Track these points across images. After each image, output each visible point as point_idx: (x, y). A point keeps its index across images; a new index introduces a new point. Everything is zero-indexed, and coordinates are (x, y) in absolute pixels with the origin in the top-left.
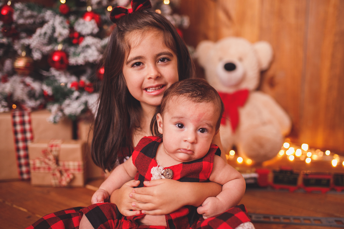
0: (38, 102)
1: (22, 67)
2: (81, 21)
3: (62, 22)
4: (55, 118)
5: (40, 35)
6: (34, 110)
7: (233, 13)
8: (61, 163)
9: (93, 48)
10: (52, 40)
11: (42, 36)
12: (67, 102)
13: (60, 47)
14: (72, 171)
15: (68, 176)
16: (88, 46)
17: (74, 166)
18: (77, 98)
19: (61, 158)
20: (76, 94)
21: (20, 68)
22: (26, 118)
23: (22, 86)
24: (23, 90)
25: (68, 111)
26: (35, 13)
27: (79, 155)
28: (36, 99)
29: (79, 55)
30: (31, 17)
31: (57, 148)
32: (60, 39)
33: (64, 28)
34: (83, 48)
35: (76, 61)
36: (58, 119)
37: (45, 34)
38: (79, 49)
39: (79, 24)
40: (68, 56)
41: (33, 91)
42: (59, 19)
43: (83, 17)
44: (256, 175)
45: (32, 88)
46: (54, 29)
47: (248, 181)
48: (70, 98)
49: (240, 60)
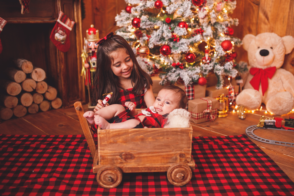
0: (151, 72)
1: (144, 52)
2: (178, 28)
3: (167, 29)
5: (156, 36)
7: (269, 14)
9: (186, 45)
10: (162, 39)
11: (157, 37)
12: (169, 74)
13: (166, 43)
16: (182, 44)
18: (175, 71)
20: (174, 69)
21: (142, 53)
23: (143, 63)
24: (144, 65)
25: (170, 79)
26: (152, 23)
29: (177, 48)
30: (151, 24)
32: (166, 39)
33: (169, 32)
34: (180, 44)
35: (176, 52)
36: (165, 83)
37: (159, 35)
39: (176, 30)
40: (171, 48)
41: (149, 66)
42: (165, 27)
43: (179, 25)
44: (275, 121)
45: (149, 65)
46: (163, 32)
47: (270, 124)
48: (171, 72)
49: (272, 48)
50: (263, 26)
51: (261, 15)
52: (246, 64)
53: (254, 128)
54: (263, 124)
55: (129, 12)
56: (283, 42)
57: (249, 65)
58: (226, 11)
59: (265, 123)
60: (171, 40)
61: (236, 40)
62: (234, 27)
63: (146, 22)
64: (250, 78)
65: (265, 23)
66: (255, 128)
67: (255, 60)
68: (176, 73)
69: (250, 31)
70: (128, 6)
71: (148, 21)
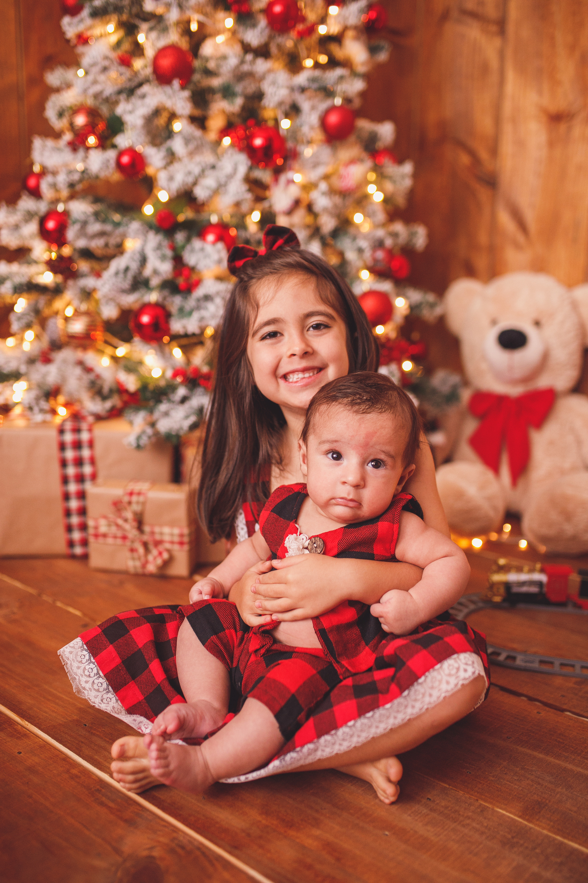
0: (108, 404)
1: (81, 333)
2: (197, 243)
3: (159, 247)
4: (139, 438)
5: (117, 274)
6: (99, 418)
8: (147, 529)
9: (218, 301)
10: (139, 283)
11: (121, 275)
12: (163, 407)
13: (153, 297)
14: (168, 546)
15: (160, 554)
16: (207, 298)
17: (172, 535)
18: (184, 400)
19: (147, 518)
20: (182, 391)
21: (77, 335)
22: (85, 436)
23: (78, 371)
24: (80, 379)
25: (164, 426)
26: (108, 228)
27: (181, 513)
28: (104, 398)
29: (190, 313)
30: (102, 234)
31: (141, 499)
32: (155, 282)
33: (163, 258)
34: (198, 300)
35: (184, 327)
36: (144, 441)
37: (127, 269)
38: (191, 302)
39: (193, 251)
40: (168, 315)
41: (99, 382)
42: (154, 239)
43: (202, 235)
44: (543, 578)
45: (98, 377)
46: (143, 260)
47: (525, 589)
48: (169, 400)
49: (537, 323)
50: (511, 255)
51: (505, 219)
52: (455, 379)
53: (466, 606)
54: (502, 590)
55: (36, 194)
56: (575, 306)
57: (466, 383)
58: (378, 197)
59: (508, 586)
60: (171, 286)
61: (416, 296)
62: (407, 251)
63: (85, 224)
64: (471, 426)
65: (517, 246)
66: (472, 607)
67: (484, 366)
68: (187, 405)
69: (470, 272)
70: (31, 173)
71: (92, 219)
